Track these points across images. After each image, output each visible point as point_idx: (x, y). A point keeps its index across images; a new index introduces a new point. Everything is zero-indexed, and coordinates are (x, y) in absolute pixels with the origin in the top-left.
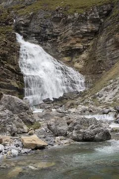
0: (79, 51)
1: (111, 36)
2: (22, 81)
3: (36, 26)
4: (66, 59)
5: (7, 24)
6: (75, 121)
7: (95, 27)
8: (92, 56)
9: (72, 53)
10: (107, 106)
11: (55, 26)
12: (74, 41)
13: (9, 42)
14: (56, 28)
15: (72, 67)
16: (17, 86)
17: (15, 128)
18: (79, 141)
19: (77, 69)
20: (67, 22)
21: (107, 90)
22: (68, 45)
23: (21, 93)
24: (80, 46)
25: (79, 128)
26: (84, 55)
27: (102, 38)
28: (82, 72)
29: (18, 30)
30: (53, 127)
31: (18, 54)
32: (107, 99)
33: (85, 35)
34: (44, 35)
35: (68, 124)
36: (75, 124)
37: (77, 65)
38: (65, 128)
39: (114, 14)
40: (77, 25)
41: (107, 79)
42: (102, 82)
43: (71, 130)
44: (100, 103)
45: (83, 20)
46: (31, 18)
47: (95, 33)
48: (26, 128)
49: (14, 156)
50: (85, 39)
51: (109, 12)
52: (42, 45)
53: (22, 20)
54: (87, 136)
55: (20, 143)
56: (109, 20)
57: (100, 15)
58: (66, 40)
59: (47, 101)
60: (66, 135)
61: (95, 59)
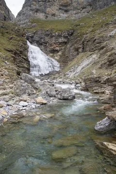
0: (57, 51)
1: (73, 45)
2: (29, 64)
3: (37, 38)
4: (51, 54)
5: (23, 36)
6: (59, 90)
7: (66, 40)
8: (63, 54)
9: (54, 51)
10: (71, 80)
11: (46, 38)
12: (55, 46)
13: (23, 45)
14: (47, 39)
15: (54, 58)
16: (27, 67)
17: (30, 92)
18: (61, 100)
19: (56, 59)
20: (52, 37)
21: (71, 72)
22: (52, 48)
23: (28, 70)
24: (58, 48)
25: (62, 94)
26: (60, 53)
27: (68, 46)
28: (58, 61)
29: (28, 39)
30: (49, 93)
31: (28, 51)
32: (71, 76)
33: (60, 43)
34: (41, 42)
35: (56, 91)
36: (60, 92)
37: (56, 58)
38: (54, 93)
39: (74, 35)
40: (57, 38)
41: (70, 66)
42: (68, 67)
43: (57, 94)
44: (68, 78)
45: (60, 36)
46: (34, 34)
47: (65, 43)
48: (35, 92)
49: (34, 109)
50: (60, 46)
51: (72, 34)
52: (39, 47)
53: (30, 34)
54: (65, 98)
55: (35, 101)
56: (72, 37)
57: (68, 34)
58: (51, 45)
59: (42, 75)
60: (55, 96)
61: (65, 55)
